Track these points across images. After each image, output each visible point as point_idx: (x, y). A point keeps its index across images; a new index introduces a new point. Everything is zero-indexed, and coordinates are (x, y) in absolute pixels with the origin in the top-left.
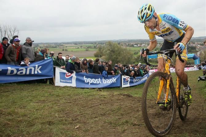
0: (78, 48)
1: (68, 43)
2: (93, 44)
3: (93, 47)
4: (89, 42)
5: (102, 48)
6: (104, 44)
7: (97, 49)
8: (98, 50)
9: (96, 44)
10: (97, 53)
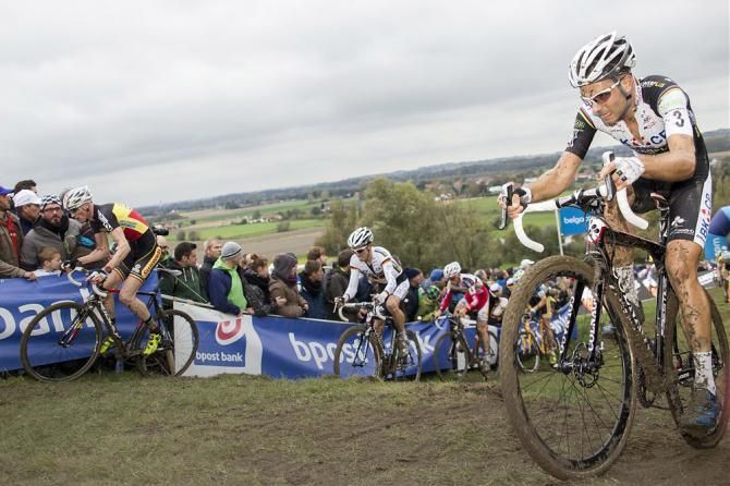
0: (244, 222)
1: (200, 205)
2: (306, 201)
3: (308, 213)
4: (287, 190)
5: (349, 213)
6: (357, 194)
7: (324, 217)
8: (329, 222)
9: (319, 199)
10: (328, 236)
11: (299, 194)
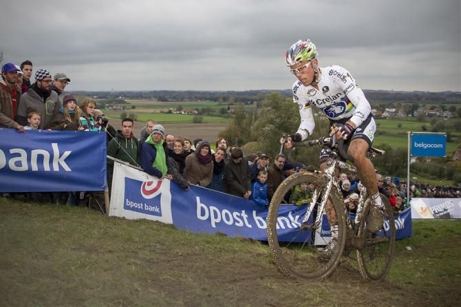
0: (170, 112)
1: (139, 96)
2: (217, 103)
3: (218, 112)
4: (204, 93)
5: (247, 116)
6: (255, 102)
7: (228, 117)
8: (231, 121)
9: (227, 103)
10: (229, 131)
11: (213, 97)
